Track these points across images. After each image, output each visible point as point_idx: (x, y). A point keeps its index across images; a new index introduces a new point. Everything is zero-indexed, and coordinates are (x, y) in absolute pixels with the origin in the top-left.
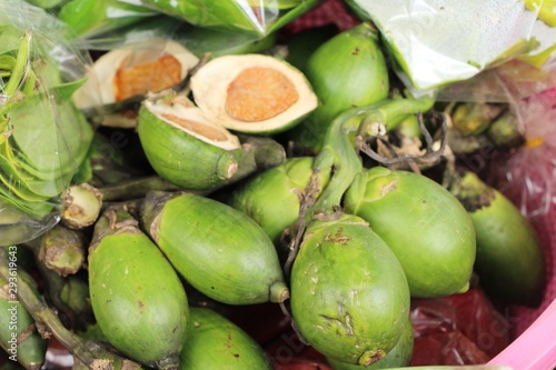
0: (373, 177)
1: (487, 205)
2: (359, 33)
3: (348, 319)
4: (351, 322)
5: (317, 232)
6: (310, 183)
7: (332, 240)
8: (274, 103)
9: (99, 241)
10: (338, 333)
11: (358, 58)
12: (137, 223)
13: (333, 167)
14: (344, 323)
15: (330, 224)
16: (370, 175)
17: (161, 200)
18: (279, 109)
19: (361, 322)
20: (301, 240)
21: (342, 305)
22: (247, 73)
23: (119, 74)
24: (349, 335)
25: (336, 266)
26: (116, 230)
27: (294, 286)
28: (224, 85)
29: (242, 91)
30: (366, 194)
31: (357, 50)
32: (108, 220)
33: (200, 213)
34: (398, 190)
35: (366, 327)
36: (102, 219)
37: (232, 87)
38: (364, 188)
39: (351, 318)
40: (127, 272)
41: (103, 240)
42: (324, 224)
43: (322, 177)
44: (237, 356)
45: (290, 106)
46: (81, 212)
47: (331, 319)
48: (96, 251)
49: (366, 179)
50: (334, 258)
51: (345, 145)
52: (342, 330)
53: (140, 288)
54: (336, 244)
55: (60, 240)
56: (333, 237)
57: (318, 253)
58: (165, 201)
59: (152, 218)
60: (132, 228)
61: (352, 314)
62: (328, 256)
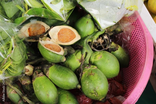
0: (96, 55)
1: (117, 49)
2: (87, 17)
3: (96, 93)
4: (97, 94)
5: (86, 72)
6: (81, 58)
7: (90, 75)
8: (70, 37)
9: (35, 79)
10: (94, 96)
11: (88, 24)
12: (43, 73)
13: (86, 53)
14: (96, 94)
15: (89, 69)
16: (95, 54)
17: (48, 67)
18: (71, 39)
19: (100, 93)
20: (82, 73)
21: (95, 90)
22: (62, 30)
23: (29, 29)
24: (97, 96)
25: (92, 81)
26: (38, 76)
27: (82, 85)
28: (57, 33)
29: (61, 35)
30: (95, 59)
31: (87, 22)
32: (36, 73)
33: (58, 71)
34: (102, 58)
35: (101, 94)
36: (34, 73)
37: (59, 34)
38: (94, 57)
39: (97, 93)
40: (43, 87)
41: (36, 79)
42: (87, 69)
43: (84, 56)
44: (70, 100)
45: (74, 38)
46: (28, 71)
47: (92, 93)
48: (34, 81)
49: (94, 55)
50: (92, 79)
51: (88, 47)
52: (95, 95)
53: (47, 91)
54: (92, 76)
55: (25, 79)
56: (90, 74)
57: (87, 78)
58: (49, 68)
59: (46, 72)
60: (42, 75)
61: (98, 92)
62: (90, 79)
